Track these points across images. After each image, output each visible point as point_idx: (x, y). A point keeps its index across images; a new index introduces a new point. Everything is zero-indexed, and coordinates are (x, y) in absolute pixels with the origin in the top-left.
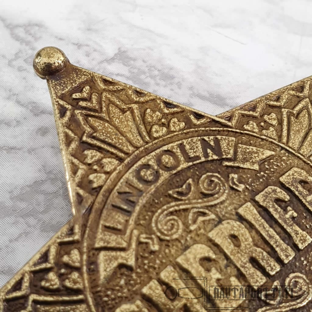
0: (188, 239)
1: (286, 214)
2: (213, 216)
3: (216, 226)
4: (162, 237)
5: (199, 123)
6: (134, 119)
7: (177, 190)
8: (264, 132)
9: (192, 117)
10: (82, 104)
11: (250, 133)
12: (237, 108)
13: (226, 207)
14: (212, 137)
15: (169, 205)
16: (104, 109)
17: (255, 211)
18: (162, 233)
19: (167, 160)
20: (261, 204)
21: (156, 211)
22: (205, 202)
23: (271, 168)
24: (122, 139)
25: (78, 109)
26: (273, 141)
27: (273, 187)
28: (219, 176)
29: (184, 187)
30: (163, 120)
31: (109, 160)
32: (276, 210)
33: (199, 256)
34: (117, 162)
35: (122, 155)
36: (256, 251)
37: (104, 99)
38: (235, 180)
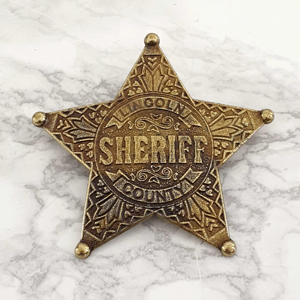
0: (144, 133)
1: (185, 148)
2: (158, 131)
3: (157, 135)
4: (136, 126)
5: (184, 97)
6: (162, 81)
7: (154, 115)
8: (205, 116)
9: (183, 93)
10: (149, 63)
11: (200, 114)
12: (204, 101)
13: (166, 132)
14: (183, 105)
15: (147, 118)
16: (155, 70)
17: (174, 140)
18: (137, 125)
19: (159, 103)
20: (179, 139)
21: (141, 117)
22: (160, 125)
23: (194, 130)
24: (151, 85)
25: (146, 64)
26: (206, 122)
27: (188, 137)
28: (173, 120)
29: (157, 115)
30: (171, 88)
31: (140, 89)
32: (182, 145)
33: (142, 140)
34: (143, 92)
35: (146, 90)
36: (163, 152)
37: (158, 66)
38: (177, 125)
